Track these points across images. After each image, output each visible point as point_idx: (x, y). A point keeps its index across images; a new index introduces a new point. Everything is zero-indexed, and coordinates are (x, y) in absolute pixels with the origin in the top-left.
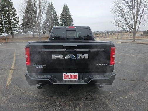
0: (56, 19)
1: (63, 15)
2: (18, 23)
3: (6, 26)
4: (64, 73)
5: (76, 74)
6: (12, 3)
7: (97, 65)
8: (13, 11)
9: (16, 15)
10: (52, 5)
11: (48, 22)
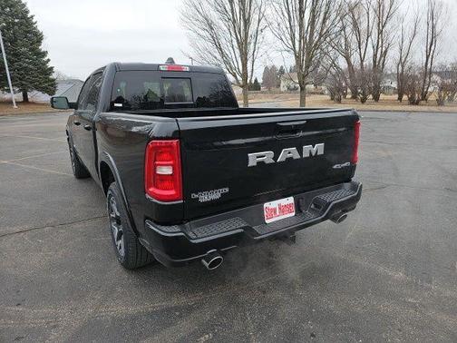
4: (266, 205)
5: (291, 200)
7: (335, 167)
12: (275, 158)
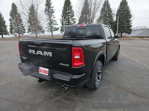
0: (111, 17)
1: (119, 11)
2: (75, 23)
3: (65, 26)
6: (72, 6)
8: (72, 13)
9: (74, 16)
10: (108, 2)
11: (102, 20)
12: (36, 52)
